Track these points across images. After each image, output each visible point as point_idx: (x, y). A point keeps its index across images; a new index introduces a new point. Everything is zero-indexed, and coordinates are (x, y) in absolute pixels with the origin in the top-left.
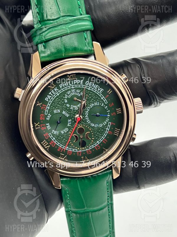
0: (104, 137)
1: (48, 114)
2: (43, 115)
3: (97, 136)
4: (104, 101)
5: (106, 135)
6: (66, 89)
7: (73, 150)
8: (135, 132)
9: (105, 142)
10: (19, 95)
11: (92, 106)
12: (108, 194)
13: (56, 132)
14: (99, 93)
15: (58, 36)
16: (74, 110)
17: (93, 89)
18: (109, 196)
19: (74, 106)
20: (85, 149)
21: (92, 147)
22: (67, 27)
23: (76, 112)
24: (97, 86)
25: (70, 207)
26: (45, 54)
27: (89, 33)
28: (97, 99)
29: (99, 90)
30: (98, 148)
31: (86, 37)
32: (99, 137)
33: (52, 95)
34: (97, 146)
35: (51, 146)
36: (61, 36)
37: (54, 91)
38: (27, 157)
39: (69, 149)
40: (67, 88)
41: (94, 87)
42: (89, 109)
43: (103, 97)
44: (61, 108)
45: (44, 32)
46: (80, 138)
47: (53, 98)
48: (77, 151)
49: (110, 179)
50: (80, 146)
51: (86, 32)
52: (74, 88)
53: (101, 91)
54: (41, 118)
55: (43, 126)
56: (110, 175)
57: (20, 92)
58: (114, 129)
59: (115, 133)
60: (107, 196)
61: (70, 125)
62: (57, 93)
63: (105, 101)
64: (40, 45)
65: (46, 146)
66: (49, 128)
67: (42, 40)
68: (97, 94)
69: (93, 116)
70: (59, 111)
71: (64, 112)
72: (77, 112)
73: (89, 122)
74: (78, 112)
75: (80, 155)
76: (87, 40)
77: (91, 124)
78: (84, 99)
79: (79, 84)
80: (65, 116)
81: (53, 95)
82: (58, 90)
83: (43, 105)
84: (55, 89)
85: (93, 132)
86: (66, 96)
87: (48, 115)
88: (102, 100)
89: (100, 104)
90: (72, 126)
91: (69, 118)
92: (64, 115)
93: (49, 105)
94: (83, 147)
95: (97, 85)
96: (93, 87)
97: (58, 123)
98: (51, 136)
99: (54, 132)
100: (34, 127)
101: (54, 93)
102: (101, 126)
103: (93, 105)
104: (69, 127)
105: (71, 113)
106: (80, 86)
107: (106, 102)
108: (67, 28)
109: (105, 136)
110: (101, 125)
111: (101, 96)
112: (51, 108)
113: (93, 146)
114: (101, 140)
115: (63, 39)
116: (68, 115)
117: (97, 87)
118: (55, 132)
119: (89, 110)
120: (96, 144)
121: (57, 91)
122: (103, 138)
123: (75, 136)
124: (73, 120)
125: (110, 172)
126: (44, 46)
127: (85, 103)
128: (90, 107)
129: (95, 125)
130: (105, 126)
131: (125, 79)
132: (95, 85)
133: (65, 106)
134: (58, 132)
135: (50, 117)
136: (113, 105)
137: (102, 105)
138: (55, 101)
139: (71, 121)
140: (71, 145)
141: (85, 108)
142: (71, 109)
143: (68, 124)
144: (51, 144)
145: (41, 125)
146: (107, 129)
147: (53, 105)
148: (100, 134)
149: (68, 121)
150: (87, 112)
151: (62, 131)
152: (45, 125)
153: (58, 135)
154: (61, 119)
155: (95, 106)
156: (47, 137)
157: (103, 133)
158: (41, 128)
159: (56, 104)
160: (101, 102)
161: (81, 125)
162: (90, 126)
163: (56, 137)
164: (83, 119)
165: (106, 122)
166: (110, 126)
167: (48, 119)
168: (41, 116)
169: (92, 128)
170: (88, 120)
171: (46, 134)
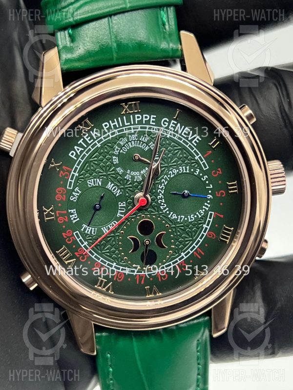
0: (196, 244)
1: (74, 188)
2: (64, 191)
3: (181, 242)
4: (201, 163)
5: (201, 241)
6: (118, 134)
9: (200, 254)
11: (173, 173)
12: (199, 368)
13: (92, 229)
14: (190, 146)
15: (104, 13)
16: (133, 182)
17: (177, 135)
18: (201, 374)
19: (133, 173)
21: (170, 265)
23: (136, 187)
26: (72, 53)
27: (171, 11)
28: (186, 158)
29: (189, 139)
31: (165, 19)
32: (187, 243)
33: (86, 146)
35: (77, 258)
36: (110, 15)
37: (89, 138)
38: (23, 283)
40: (119, 131)
41: (180, 132)
42: (166, 179)
43: (200, 155)
44: (104, 175)
45: (71, 4)
46: (143, 243)
47: (87, 153)
49: (204, 338)
50: (143, 262)
51: (165, 8)
52: (135, 133)
53: (195, 142)
54: (58, 197)
55: (62, 215)
56: (205, 328)
57: (13, 136)
58: (221, 226)
59: (223, 237)
60: (196, 373)
61: (121, 213)
62: (96, 142)
63: (204, 163)
64: (62, 33)
65: (66, 260)
66: (75, 219)
67: (67, 21)
68: (185, 148)
69: (176, 197)
70: (99, 182)
71: (110, 186)
72: (139, 186)
73: (165, 209)
74: (142, 186)
75: (142, 283)
76: (167, 27)
77: (170, 213)
79: (148, 122)
80: (113, 193)
81: (88, 145)
83: (64, 167)
84: (93, 132)
85: (172, 233)
86: (117, 150)
87: (73, 190)
88: (197, 162)
89: (192, 170)
91: (121, 198)
92: (110, 191)
93: (76, 168)
94: (150, 265)
96: (177, 132)
97: (96, 210)
98: (79, 237)
99: (85, 229)
100: (41, 217)
101: (90, 142)
102: (191, 219)
103: (176, 171)
105: (127, 188)
106: (149, 128)
107: (205, 167)
109: (199, 241)
110: (192, 218)
111: (195, 151)
112: (82, 175)
113: (171, 262)
114: (191, 250)
115: (114, 22)
116: (119, 191)
117: (187, 133)
118: (89, 230)
119: (166, 184)
120: (180, 259)
121: (97, 137)
122: (194, 247)
123: (132, 239)
124: (129, 203)
125: (207, 321)
126: (70, 36)
127: (158, 166)
128: (169, 176)
129: (179, 216)
130: (201, 220)
131: (250, 117)
132: (183, 127)
133: (113, 172)
134: (95, 230)
135: (78, 194)
136: (221, 173)
137: (196, 173)
138: (91, 159)
139: (125, 205)
140: (122, 260)
141: (157, 179)
142: (126, 179)
143: (119, 211)
144: (78, 256)
145: (57, 212)
146: (204, 225)
147: (85, 167)
148: (188, 237)
149: (120, 206)
150: (161, 188)
151: (105, 228)
152: (65, 212)
153: (94, 236)
154: (103, 200)
155: (181, 174)
156: (71, 238)
157: (195, 235)
158: (57, 218)
159: (93, 166)
160: (195, 165)
161: (148, 214)
162: (168, 218)
163: (91, 241)
164: (152, 203)
165: (204, 210)
166: (211, 220)
167: (75, 199)
168: (59, 191)
169: (171, 224)
170: (162, 204)
171: (69, 232)
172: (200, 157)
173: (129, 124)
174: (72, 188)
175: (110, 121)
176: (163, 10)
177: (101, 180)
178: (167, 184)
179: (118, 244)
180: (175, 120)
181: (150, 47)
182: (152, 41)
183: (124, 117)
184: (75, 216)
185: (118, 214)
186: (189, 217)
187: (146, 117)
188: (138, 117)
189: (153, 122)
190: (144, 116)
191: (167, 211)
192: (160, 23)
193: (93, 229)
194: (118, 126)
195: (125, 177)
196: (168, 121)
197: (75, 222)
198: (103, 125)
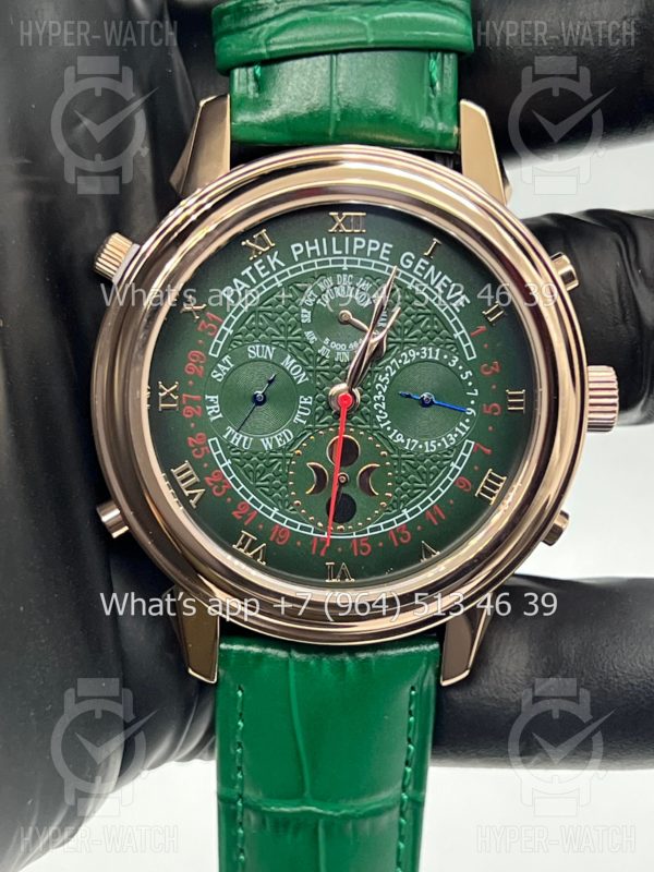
0: (433, 497)
1: (221, 356)
2: (202, 358)
3: (404, 489)
4: (464, 346)
5: (443, 492)
6: (317, 268)
7: (296, 526)
9: (437, 517)
11: (409, 358)
12: (409, 750)
13: (242, 439)
14: (447, 311)
15: (324, 46)
16: (332, 362)
17: (426, 287)
18: (412, 764)
19: (334, 345)
20: (347, 530)
21: (378, 528)
22: (365, 18)
23: (337, 372)
24: (445, 281)
25: (242, 781)
27: (450, 63)
28: (438, 332)
29: (449, 297)
30: (401, 539)
31: (434, 75)
32: (416, 491)
33: (254, 282)
34: (401, 527)
35: (209, 489)
36: (335, 51)
37: (263, 267)
38: (102, 524)
39: (283, 520)
40: (319, 264)
41: (432, 283)
42: (394, 367)
43: (464, 331)
44: (281, 341)
45: (269, 20)
47: (255, 294)
48: (312, 534)
50: (328, 515)
51: (439, 55)
52: (350, 271)
54: (190, 367)
55: (191, 402)
56: (428, 665)
58: (484, 472)
59: (485, 491)
60: (404, 760)
61: (302, 417)
62: (275, 276)
63: (468, 347)
64: (243, 70)
65: (187, 489)
66: (214, 414)
67: (256, 51)
68: (437, 314)
69: (405, 403)
71: (288, 362)
72: (341, 371)
73: (384, 421)
75: (322, 554)
76: (438, 89)
77: (392, 431)
78: (380, 324)
79: (375, 255)
80: (292, 377)
81: (259, 279)
82: (283, 265)
83: (208, 314)
84: (272, 257)
85: (392, 468)
86: (312, 297)
87: (219, 360)
88: (456, 344)
89: (445, 357)
90: (310, 426)
91: (306, 389)
92: (288, 372)
93: (231, 320)
94: (341, 523)
95: (445, 277)
96: (428, 281)
97: (256, 403)
99: (231, 436)
100: (153, 400)
101: (263, 276)
102: (431, 448)
103: (414, 354)
104: (296, 428)
105: (319, 371)
106: (376, 266)
107: (471, 355)
108: (366, 23)
109: (439, 492)
110: (431, 446)
111: (455, 323)
112: (240, 333)
113: (381, 524)
114: (422, 507)
115: (341, 64)
116: (304, 374)
117: (446, 286)
118: (237, 438)
119: (392, 374)
120: (398, 521)
121: (279, 268)
122: (428, 502)
123: (315, 468)
124: (320, 401)
125: (433, 655)
126: (256, 79)
127: (382, 339)
128: (400, 361)
129: (409, 440)
130: (449, 452)
131: (567, 278)
132: (440, 273)
133: (299, 338)
134: (248, 440)
135: (228, 369)
136: (497, 370)
137: (452, 363)
139: (310, 403)
140: (291, 504)
141: (378, 362)
142: (320, 355)
143: (299, 412)
144: (211, 484)
145: (184, 395)
146: (452, 464)
147: (247, 322)
148: (420, 480)
149: (301, 402)
150: (382, 381)
151: (267, 439)
152: (198, 397)
153: (246, 451)
154: (273, 385)
155: (424, 361)
157: (433, 480)
158: (181, 406)
159: (262, 321)
160: (452, 348)
161: (351, 427)
162: (388, 439)
163: (238, 461)
164: (361, 407)
165: (456, 435)
166: (468, 456)
167: (220, 377)
168: (192, 357)
169: (391, 451)
170: (381, 412)
171: (200, 437)
172: (463, 335)
173: (340, 252)
174: (217, 356)
175: (307, 243)
176: (435, 58)
177: (273, 348)
178: (395, 375)
179: (287, 474)
180: (428, 258)
181: (402, 121)
182: (406, 112)
183: (334, 239)
184: (216, 409)
185: (296, 418)
186: (426, 443)
187: (373, 245)
189: (385, 255)
190: (371, 241)
191: (386, 427)
192: (426, 81)
193: (246, 438)
194: (319, 254)
195: (319, 351)
196: (413, 258)
197: (215, 421)
198: (293, 247)
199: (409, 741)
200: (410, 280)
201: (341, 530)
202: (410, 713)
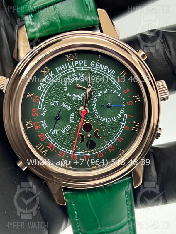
0: (118, 135)
1: (43, 108)
2: (37, 110)
3: (109, 134)
4: (117, 86)
5: (121, 132)
6: (65, 73)
7: (78, 154)
8: (160, 126)
9: (121, 140)
10: (3, 86)
11: (100, 94)
12: (128, 207)
14: (109, 77)
15: (50, 3)
16: (77, 101)
17: (100, 71)
18: (130, 210)
19: (77, 96)
20: (94, 151)
21: (104, 148)
23: (79, 104)
24: (106, 68)
25: (80, 227)
26: (34, 28)
28: (108, 84)
29: (108, 72)
30: (112, 149)
31: (87, 3)
32: (113, 134)
34: (111, 146)
35: (49, 149)
36: (54, 3)
38: (19, 167)
39: (74, 153)
40: (66, 72)
41: (102, 69)
42: (97, 98)
44: (60, 99)
46: (87, 137)
47: (48, 86)
48: (84, 155)
49: (129, 189)
50: (88, 148)
52: (76, 72)
53: (112, 74)
54: (34, 114)
55: (37, 125)
56: (129, 183)
57: (4, 81)
58: (132, 123)
59: (134, 129)
60: (127, 210)
65: (42, 151)
66: (45, 126)
69: (103, 107)
70: (57, 103)
71: (64, 105)
72: (81, 103)
73: (97, 115)
74: (83, 103)
76: (89, 8)
77: (101, 118)
78: (89, 86)
79: (82, 65)
80: (66, 109)
82: (55, 75)
83: (35, 96)
84: (50, 74)
85: (103, 129)
87: (42, 109)
88: (114, 86)
89: (112, 91)
90: (75, 122)
91: (71, 111)
92: (64, 108)
93: (43, 96)
94: (92, 149)
95: (106, 66)
96: (101, 69)
97: (57, 120)
98: (48, 137)
99: (51, 132)
100: (25, 127)
102: (114, 120)
104: (71, 124)
105: (74, 105)
106: (83, 68)
107: (119, 88)
109: (120, 132)
110: (114, 119)
112: (47, 99)
113: (104, 147)
114: (116, 138)
115: (57, 7)
116: (69, 107)
117: (106, 69)
118: (54, 132)
120: (109, 144)
121: (53, 76)
123: (80, 135)
124: (76, 114)
125: (130, 179)
126: (32, 18)
127: (91, 90)
128: (98, 96)
129: (107, 119)
130: (120, 120)
131: (143, 56)
132: (104, 66)
133: (65, 96)
134: (57, 131)
135: (45, 111)
136: (129, 91)
137: (114, 92)
138: (51, 90)
139: (74, 115)
140: (75, 148)
141: (91, 98)
142: (73, 100)
143: (71, 119)
145: (34, 123)
146: (122, 123)
147: (48, 95)
148: (113, 130)
149: (71, 116)
150: (94, 103)
151: (63, 130)
152: (39, 122)
153: (57, 135)
154: (60, 114)
155: (105, 94)
156: (44, 138)
157: (117, 129)
158: (34, 126)
159: (52, 94)
160: (113, 88)
161: (88, 119)
162: (100, 120)
163: (56, 138)
164: (89, 112)
165: (121, 114)
166: (126, 119)
167: (44, 115)
168: (33, 111)
169: (102, 124)
170: (96, 113)
171: (42, 134)
173: (71, 67)
174: (41, 108)
175: (60, 67)
177: (58, 102)
178: (98, 100)
179: (72, 138)
180: (99, 62)
181: (80, 20)
182: (81, 17)
183: (68, 63)
184: (45, 125)
185: (70, 121)
186: (112, 119)
188: (76, 63)
189: (85, 64)
190: (80, 61)
191: (99, 116)
192: (85, 7)
193: (56, 131)
194: (65, 69)
195: (72, 99)
196: (94, 63)
197: (45, 128)
198: (56, 69)
199: (128, 205)
200: (95, 70)
201: (93, 151)
202: (126, 197)
